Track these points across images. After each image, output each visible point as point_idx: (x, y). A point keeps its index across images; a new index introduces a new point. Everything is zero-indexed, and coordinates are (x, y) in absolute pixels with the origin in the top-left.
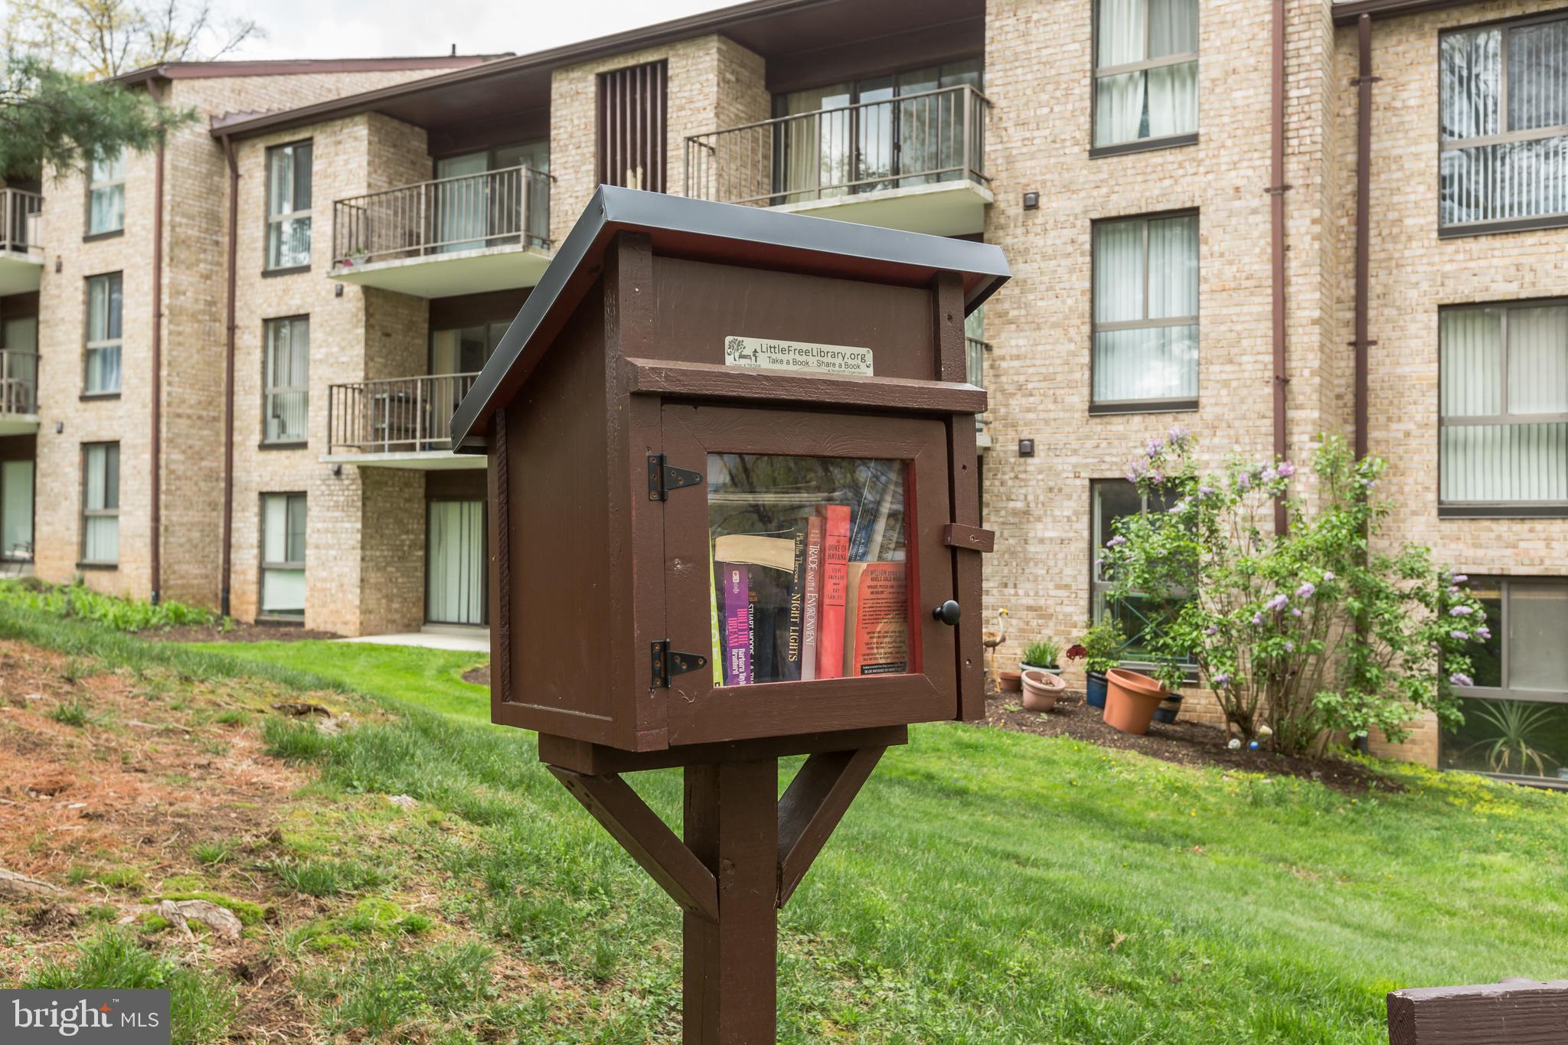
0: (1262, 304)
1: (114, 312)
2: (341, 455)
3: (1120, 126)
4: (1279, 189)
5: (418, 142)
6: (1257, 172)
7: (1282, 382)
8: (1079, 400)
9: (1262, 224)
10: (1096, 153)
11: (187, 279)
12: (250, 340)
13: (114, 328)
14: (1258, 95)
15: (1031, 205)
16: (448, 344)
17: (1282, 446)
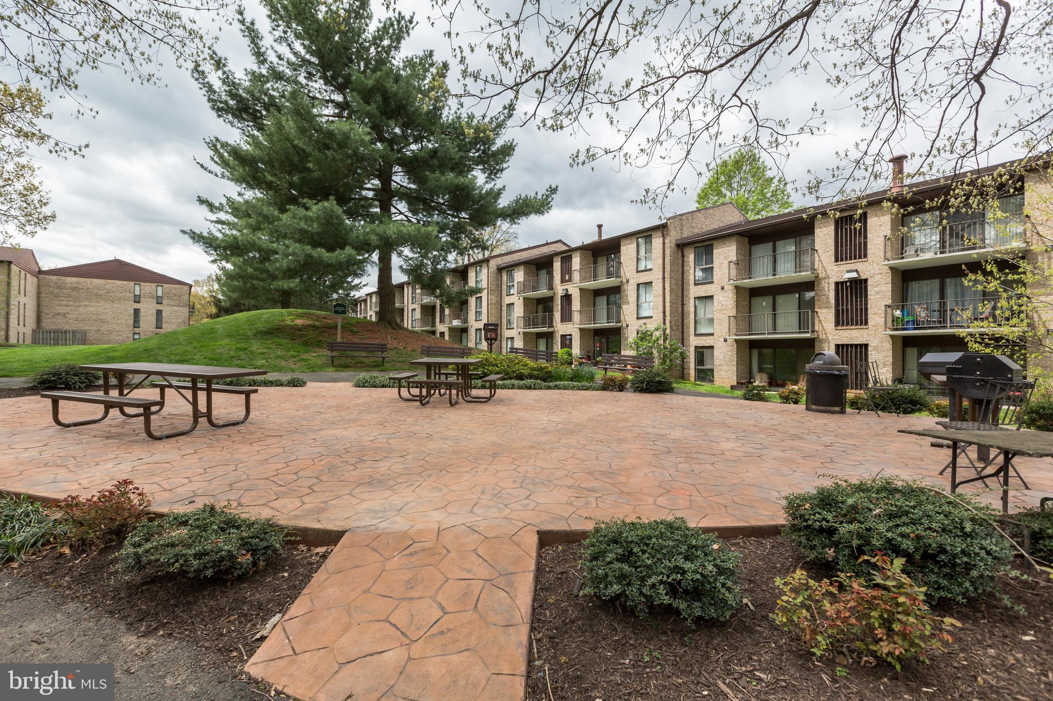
0: (661, 299)
1: (481, 302)
2: (519, 330)
3: (642, 267)
4: (664, 278)
5: (534, 268)
6: (660, 276)
7: (664, 312)
8: (635, 316)
9: (661, 284)
10: (638, 272)
11: (493, 297)
12: (504, 308)
13: (481, 307)
14: (660, 261)
15: (628, 281)
16: (540, 307)
17: (664, 323)
